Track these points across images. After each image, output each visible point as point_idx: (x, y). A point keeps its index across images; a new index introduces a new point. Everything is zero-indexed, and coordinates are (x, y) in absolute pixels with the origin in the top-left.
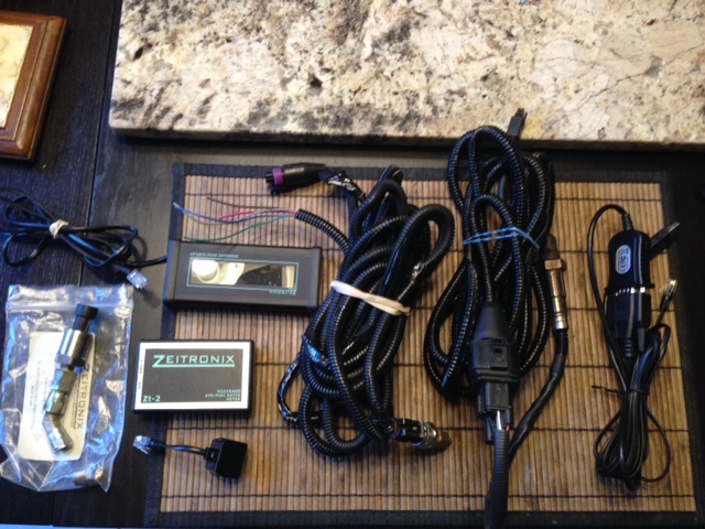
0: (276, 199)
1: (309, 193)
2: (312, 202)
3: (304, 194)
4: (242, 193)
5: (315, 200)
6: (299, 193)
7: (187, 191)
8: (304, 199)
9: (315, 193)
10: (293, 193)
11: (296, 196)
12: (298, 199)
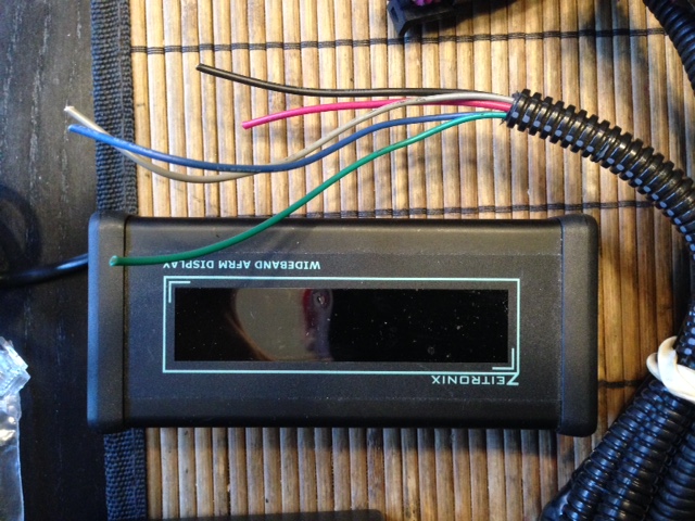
0: (411, 50)
1: (514, 25)
2: (524, 56)
3: (497, 29)
4: (307, 36)
5: (532, 45)
6: (481, 30)
7: (137, 41)
8: (498, 46)
9: (531, 27)
10: (462, 30)
11: (472, 39)
12: (480, 45)
